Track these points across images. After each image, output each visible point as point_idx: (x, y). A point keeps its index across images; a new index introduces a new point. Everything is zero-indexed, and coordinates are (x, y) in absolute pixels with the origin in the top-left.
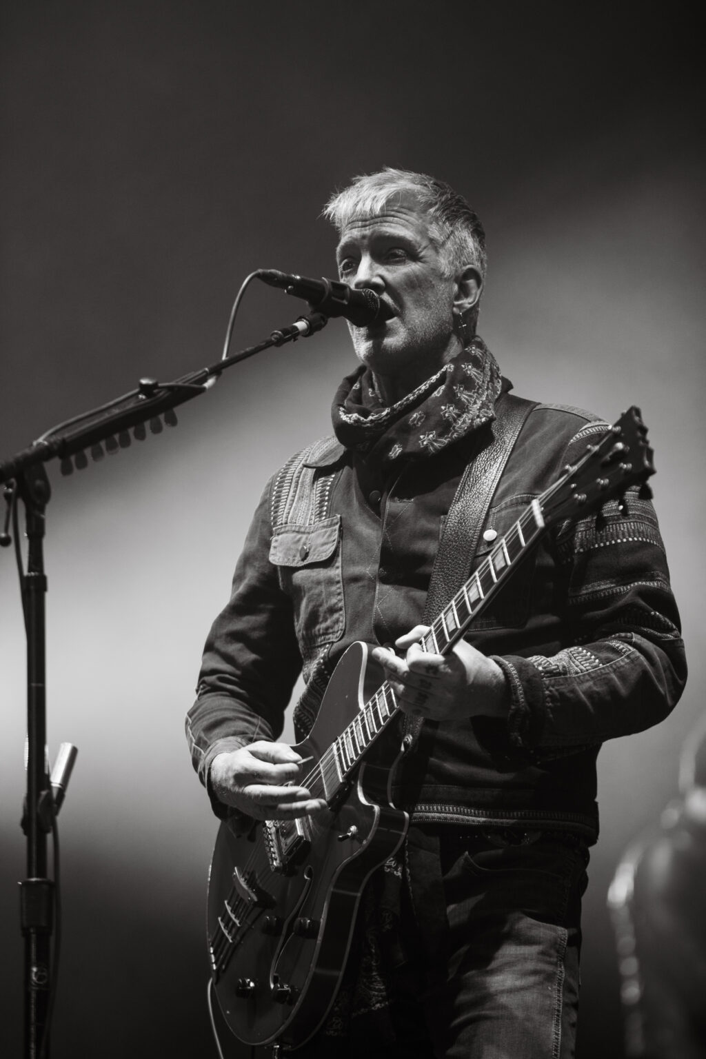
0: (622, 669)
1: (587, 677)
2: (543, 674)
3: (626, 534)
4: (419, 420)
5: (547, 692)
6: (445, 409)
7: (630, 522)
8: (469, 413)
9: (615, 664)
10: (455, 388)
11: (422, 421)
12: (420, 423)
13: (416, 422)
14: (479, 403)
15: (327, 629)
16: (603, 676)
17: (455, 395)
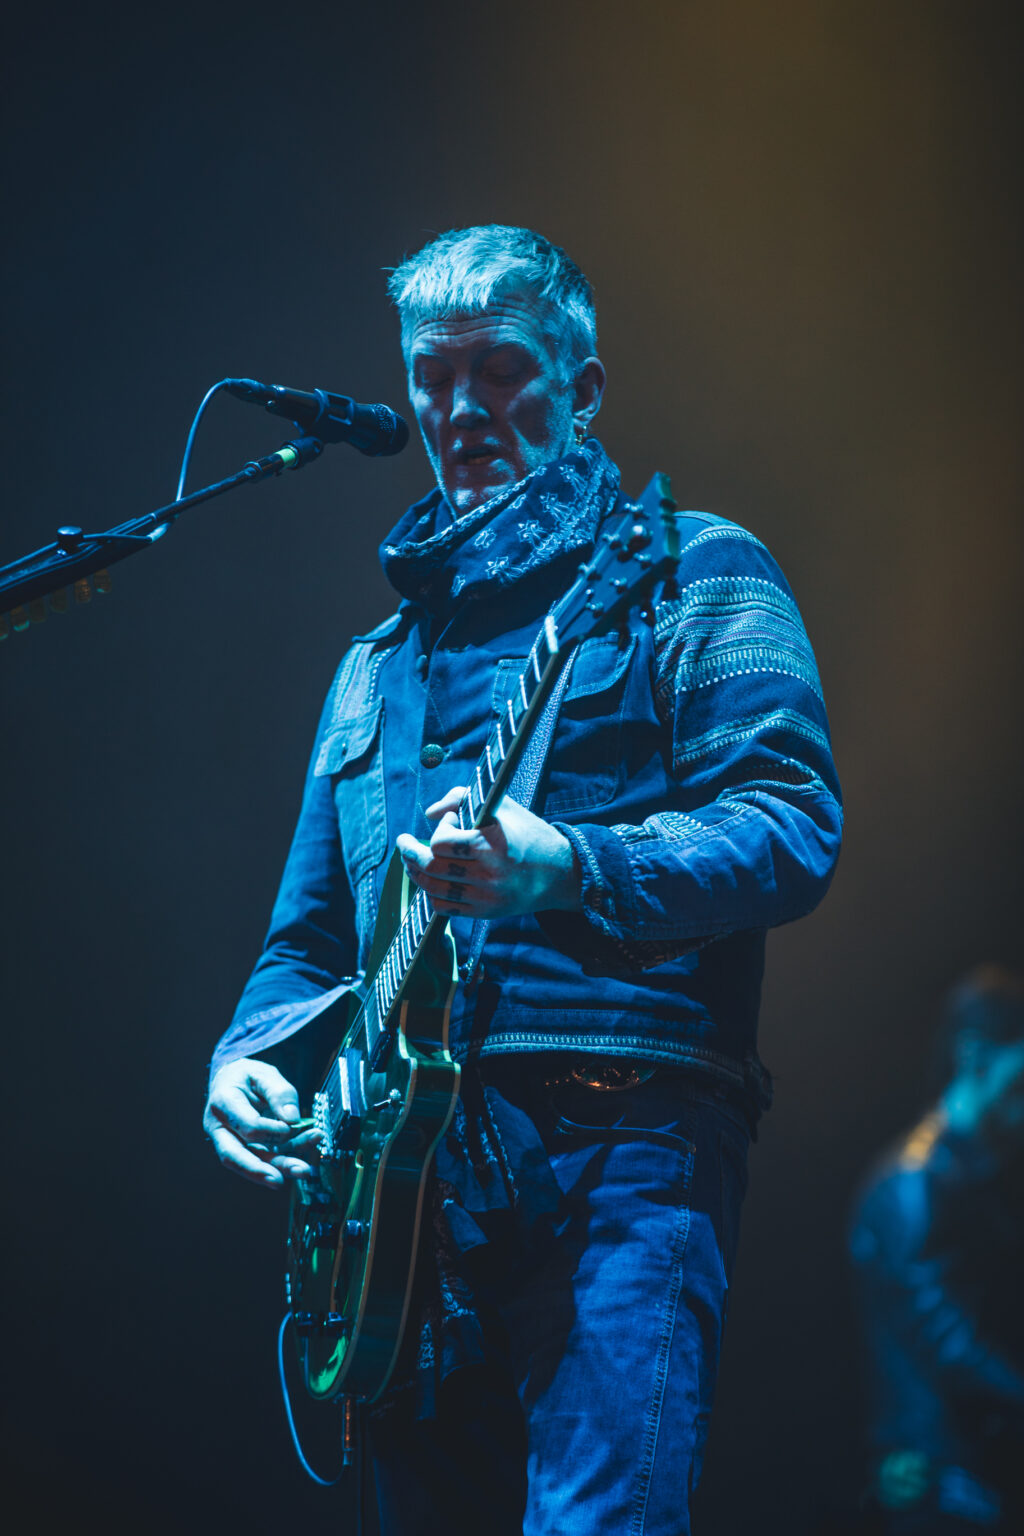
0: (737, 830)
1: (687, 843)
2: (624, 840)
3: (750, 663)
4: (488, 539)
5: (632, 862)
6: (524, 527)
7: (757, 648)
8: (558, 532)
9: (727, 824)
10: (542, 497)
11: (492, 540)
12: (488, 544)
13: (482, 543)
14: (576, 520)
15: (368, 850)
16: (710, 840)
17: (541, 507)
